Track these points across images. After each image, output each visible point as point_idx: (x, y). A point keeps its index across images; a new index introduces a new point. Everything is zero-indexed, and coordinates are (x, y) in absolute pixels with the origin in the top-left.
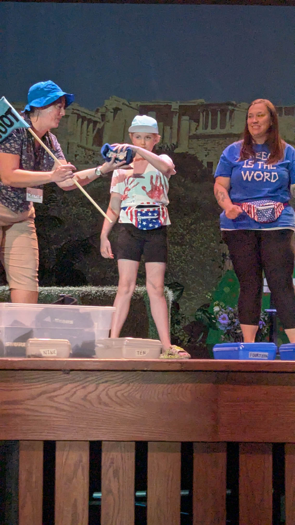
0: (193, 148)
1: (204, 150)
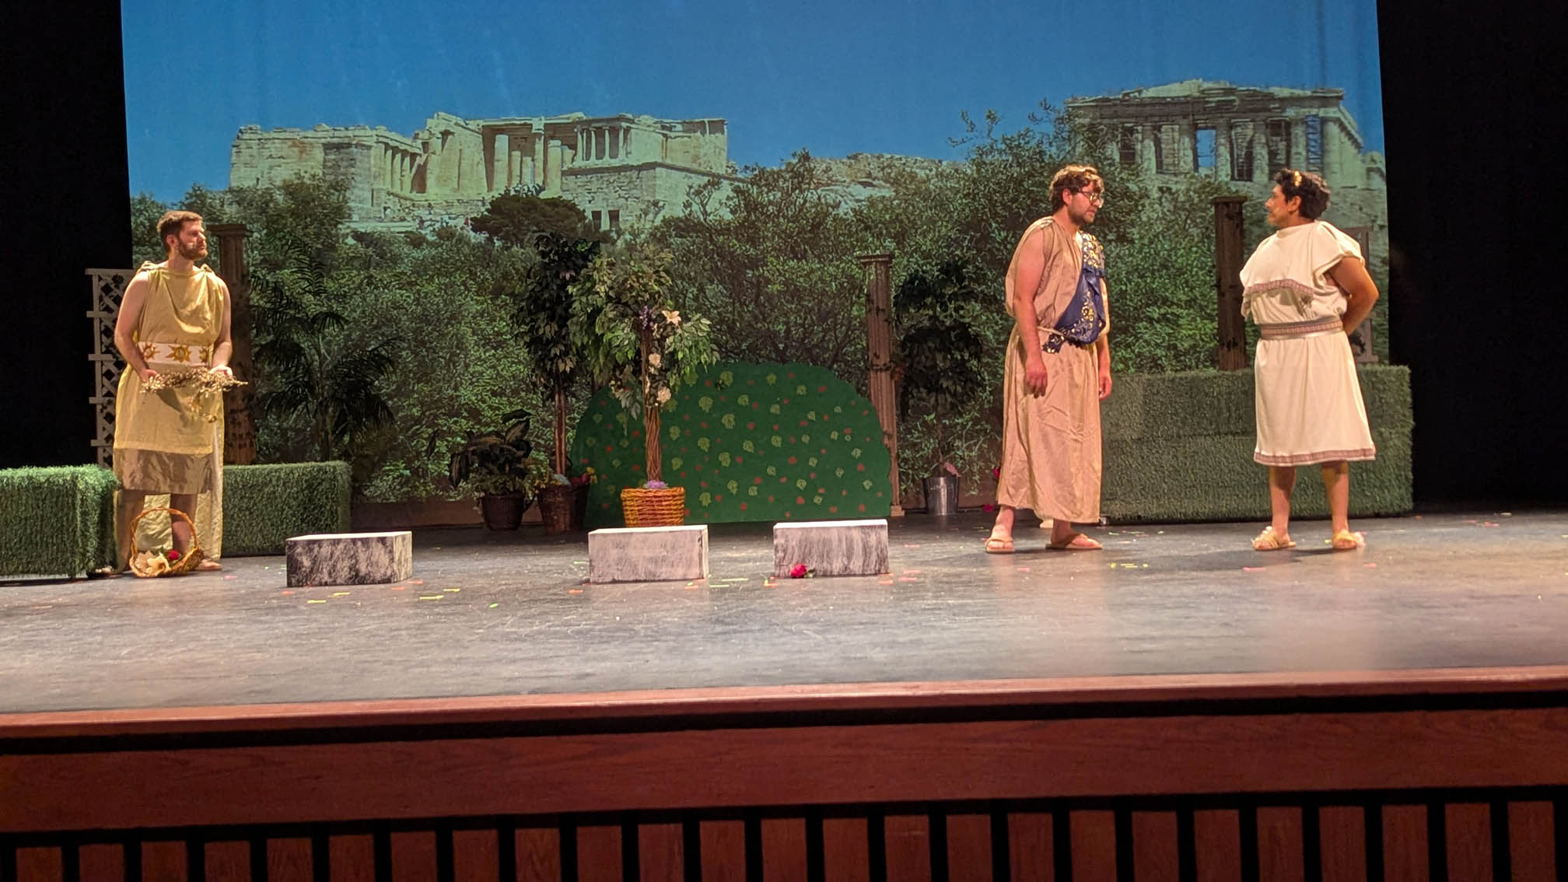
0: (568, 190)
1: (585, 193)
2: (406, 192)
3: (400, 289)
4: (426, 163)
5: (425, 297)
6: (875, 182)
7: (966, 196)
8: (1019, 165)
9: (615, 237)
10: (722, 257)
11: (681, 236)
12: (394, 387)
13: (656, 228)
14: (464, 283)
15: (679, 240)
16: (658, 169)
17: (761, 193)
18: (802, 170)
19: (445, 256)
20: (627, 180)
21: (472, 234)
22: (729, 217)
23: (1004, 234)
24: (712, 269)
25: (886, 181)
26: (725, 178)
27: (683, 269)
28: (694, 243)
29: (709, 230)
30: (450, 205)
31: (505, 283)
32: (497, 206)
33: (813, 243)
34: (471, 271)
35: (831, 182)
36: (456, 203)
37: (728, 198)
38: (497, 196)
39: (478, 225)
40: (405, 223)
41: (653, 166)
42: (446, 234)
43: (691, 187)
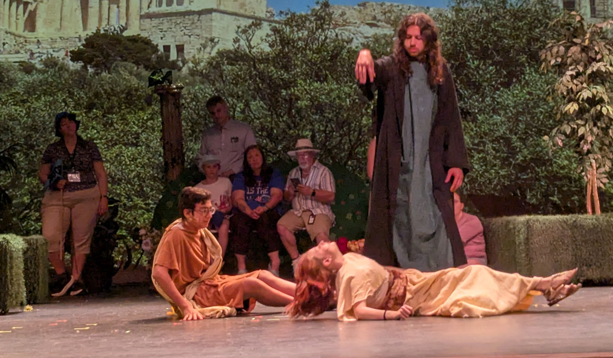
0: (145, 30)
1: (158, 31)
2: (20, 31)
3: (14, 105)
4: (35, 10)
5: (35, 111)
6: (379, 24)
7: (448, 34)
8: (488, 11)
9: (181, 65)
10: (263, 80)
11: (232, 64)
12: (9, 181)
13: (213, 58)
14: (64, 101)
15: (230, 67)
16: (214, 14)
17: (292, 32)
18: (323, 14)
19: (50, 80)
20: (190, 22)
21: (71, 63)
22: (268, 49)
23: (476, 63)
24: (255, 89)
25: (387, 23)
26: (264, 20)
27: (233, 90)
28: (241, 70)
29: (253, 59)
30: (53, 41)
31: (96, 101)
32: (90, 42)
33: (332, 69)
34: (69, 92)
35: (346, 23)
36: (59, 40)
37: (268, 35)
38: (90, 34)
39: (76, 56)
40: (19, 55)
41: (210, 11)
42: (50, 63)
43: (239, 27)
